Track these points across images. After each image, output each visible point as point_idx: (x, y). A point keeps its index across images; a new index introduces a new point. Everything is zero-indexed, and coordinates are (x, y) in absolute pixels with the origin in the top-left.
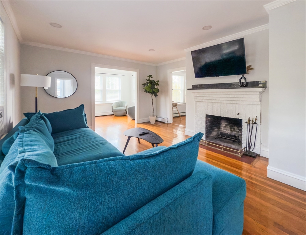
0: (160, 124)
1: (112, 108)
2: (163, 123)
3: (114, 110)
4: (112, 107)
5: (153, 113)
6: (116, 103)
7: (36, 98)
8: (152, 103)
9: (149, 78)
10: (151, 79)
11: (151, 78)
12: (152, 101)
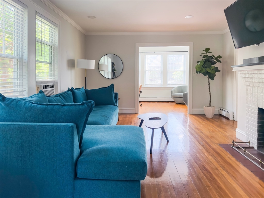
0: (224, 120)
1: (172, 94)
2: (227, 119)
3: (173, 95)
4: (172, 92)
5: (210, 102)
6: (179, 87)
7: (86, 77)
8: (208, 88)
9: (205, 52)
10: (209, 54)
11: (210, 52)
12: (209, 85)
